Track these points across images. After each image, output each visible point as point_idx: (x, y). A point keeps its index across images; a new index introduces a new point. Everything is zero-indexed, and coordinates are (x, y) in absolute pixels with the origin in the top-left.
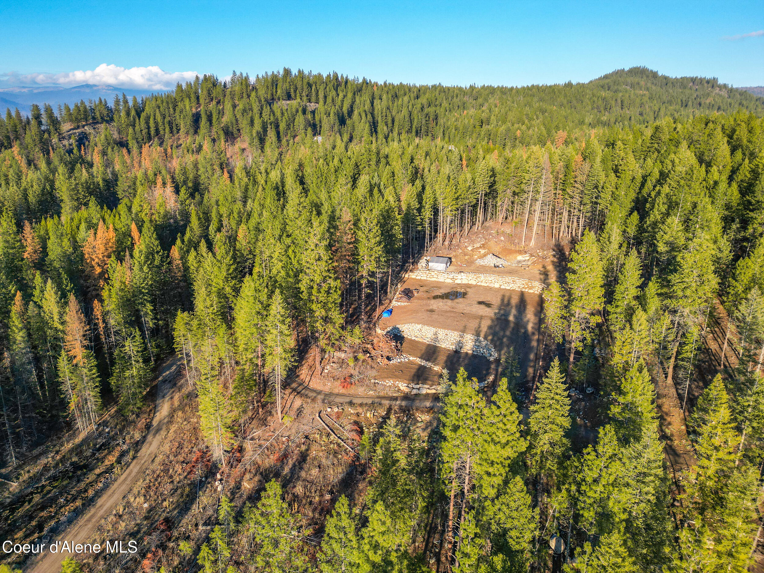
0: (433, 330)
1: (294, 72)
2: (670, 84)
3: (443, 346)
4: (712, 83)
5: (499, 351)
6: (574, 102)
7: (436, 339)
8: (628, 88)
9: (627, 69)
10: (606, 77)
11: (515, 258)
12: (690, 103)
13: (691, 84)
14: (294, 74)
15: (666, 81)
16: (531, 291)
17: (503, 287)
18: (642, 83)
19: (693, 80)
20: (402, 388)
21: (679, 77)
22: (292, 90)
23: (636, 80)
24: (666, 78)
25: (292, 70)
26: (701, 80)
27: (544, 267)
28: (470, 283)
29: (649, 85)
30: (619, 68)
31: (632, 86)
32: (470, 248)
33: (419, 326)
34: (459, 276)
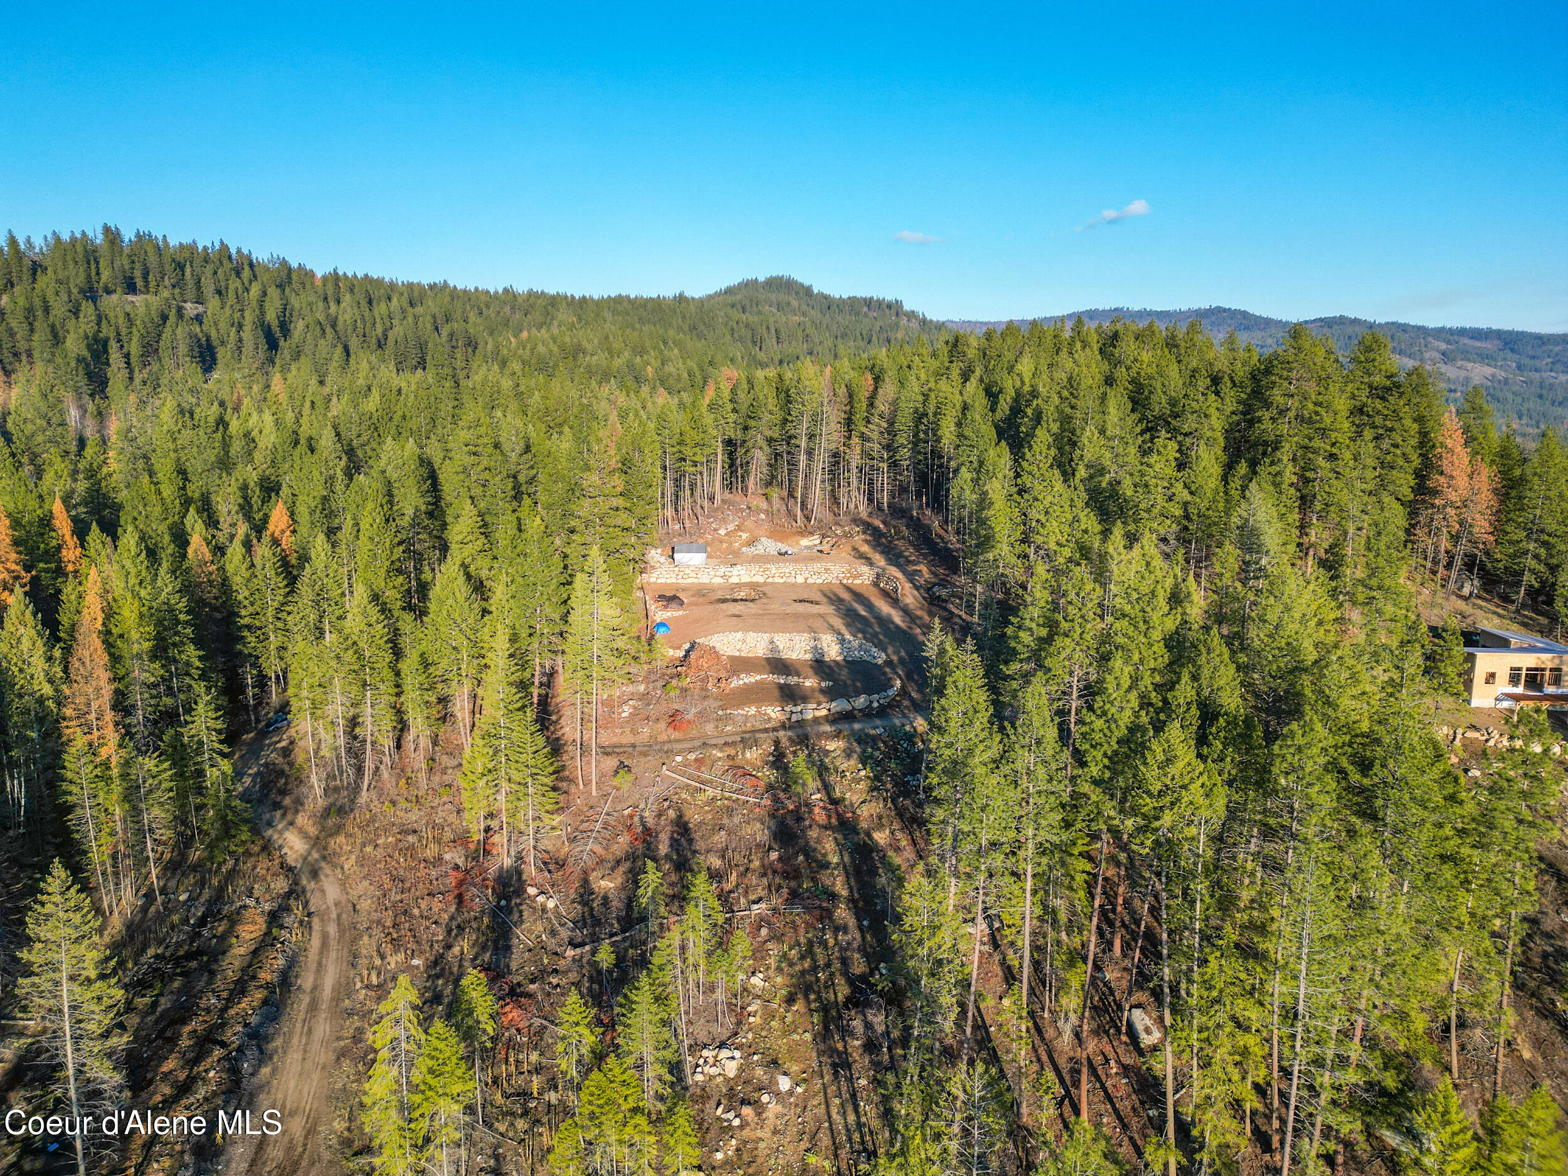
0: (766, 637)
1: (128, 235)
2: (834, 308)
3: (794, 657)
4: (895, 308)
5: (884, 650)
6: (702, 328)
7: (774, 649)
8: (774, 310)
9: (761, 279)
10: (729, 291)
11: (798, 543)
12: (874, 338)
13: (865, 309)
14: (127, 240)
15: (828, 304)
16: (858, 582)
17: (810, 581)
18: (795, 303)
19: (869, 302)
20: (773, 715)
21: (845, 296)
22: (138, 274)
23: (782, 297)
24: (826, 297)
25: (123, 231)
26: (880, 303)
27: (854, 549)
28: (754, 580)
29: (804, 307)
30: (750, 276)
31: (779, 307)
32: (722, 532)
33: (740, 635)
34: (736, 570)
